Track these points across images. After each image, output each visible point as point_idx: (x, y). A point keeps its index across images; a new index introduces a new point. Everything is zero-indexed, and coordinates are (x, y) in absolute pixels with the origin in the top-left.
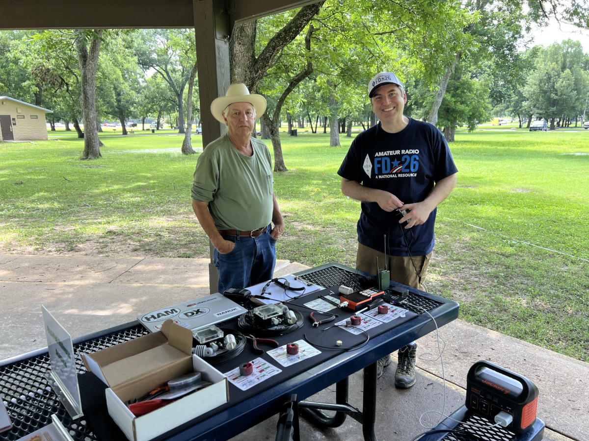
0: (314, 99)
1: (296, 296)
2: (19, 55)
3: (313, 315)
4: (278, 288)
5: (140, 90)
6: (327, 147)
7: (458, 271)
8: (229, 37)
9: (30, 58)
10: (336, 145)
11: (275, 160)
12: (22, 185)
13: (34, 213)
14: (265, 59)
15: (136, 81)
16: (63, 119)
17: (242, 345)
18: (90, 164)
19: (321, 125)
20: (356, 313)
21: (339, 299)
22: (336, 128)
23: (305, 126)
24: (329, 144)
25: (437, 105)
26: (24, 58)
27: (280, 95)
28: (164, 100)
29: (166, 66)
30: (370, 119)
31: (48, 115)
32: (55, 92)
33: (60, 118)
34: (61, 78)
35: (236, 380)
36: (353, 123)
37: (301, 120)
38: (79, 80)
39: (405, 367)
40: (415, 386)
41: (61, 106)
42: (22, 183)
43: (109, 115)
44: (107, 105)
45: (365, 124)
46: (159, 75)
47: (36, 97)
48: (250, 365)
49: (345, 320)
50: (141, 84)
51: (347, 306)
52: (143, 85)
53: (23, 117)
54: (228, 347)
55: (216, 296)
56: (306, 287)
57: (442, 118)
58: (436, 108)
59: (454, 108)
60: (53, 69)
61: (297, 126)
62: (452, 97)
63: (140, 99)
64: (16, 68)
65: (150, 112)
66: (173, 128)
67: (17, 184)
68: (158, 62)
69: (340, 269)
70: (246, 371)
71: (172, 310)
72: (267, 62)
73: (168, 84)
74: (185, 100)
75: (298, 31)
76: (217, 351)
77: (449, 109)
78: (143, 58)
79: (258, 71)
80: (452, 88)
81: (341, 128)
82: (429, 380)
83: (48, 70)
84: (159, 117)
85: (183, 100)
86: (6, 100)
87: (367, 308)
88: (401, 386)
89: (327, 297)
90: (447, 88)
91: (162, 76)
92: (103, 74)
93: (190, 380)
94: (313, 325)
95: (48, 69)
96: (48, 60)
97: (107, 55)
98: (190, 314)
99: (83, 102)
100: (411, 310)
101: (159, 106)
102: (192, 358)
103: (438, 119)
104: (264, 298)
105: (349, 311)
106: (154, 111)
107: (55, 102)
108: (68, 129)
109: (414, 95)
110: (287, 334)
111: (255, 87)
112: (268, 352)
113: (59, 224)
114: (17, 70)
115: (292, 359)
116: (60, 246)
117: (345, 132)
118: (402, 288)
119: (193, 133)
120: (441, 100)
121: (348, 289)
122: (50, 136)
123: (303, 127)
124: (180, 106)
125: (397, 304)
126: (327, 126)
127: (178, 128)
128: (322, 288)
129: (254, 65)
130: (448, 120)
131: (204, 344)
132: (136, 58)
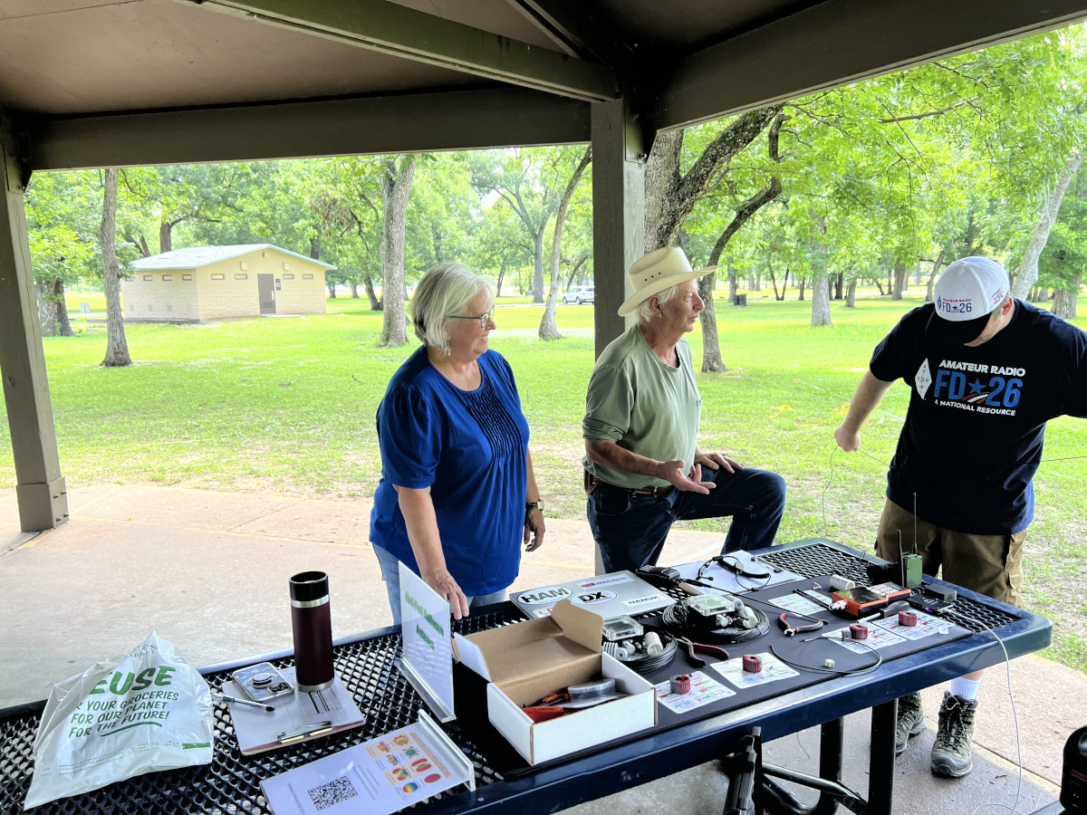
0: (782, 239)
1: (756, 586)
2: (293, 179)
3: (785, 618)
4: (724, 571)
5: (472, 229)
6: (806, 327)
7: (1072, 577)
8: (646, 156)
9: (307, 183)
10: (823, 324)
11: (705, 351)
12: (291, 388)
13: (310, 432)
14: (698, 178)
15: (466, 214)
16: (350, 279)
17: (671, 649)
18: (391, 355)
19: (793, 286)
20: (860, 621)
21: (831, 597)
22: (824, 292)
23: (762, 287)
24: (809, 321)
25: (1037, 246)
26: (299, 182)
27: (718, 235)
28: (510, 246)
29: (517, 187)
30: (893, 273)
31: (329, 273)
32: (341, 236)
33: (347, 278)
34: (352, 214)
35: (665, 699)
36: (859, 281)
37: (755, 277)
38: (380, 217)
39: (952, 740)
40: (971, 776)
41: (348, 260)
42: (290, 384)
43: (420, 272)
44: (419, 255)
45: (884, 282)
46: (505, 203)
47: (312, 244)
48: (686, 678)
49: (841, 630)
50: (475, 218)
51: (843, 608)
52: (478, 220)
53: (291, 277)
54: (649, 651)
55: (624, 576)
56: (772, 574)
57: (1047, 271)
58: (1036, 254)
59: (1076, 251)
60: (343, 200)
61: (747, 287)
62: (1072, 229)
63: (472, 244)
64: (286, 198)
65: (487, 266)
66: (524, 293)
67: (282, 385)
68: (505, 183)
69: (831, 549)
70: (680, 688)
71: (559, 590)
72: (701, 183)
73: (520, 219)
74: (546, 244)
75: (759, 128)
76: (633, 655)
77: (1063, 253)
78: (480, 175)
79: (683, 200)
80: (1072, 213)
81: (834, 291)
82: (1000, 769)
83: (334, 201)
84: (501, 274)
85: (543, 245)
86: (270, 249)
87: (878, 614)
88: (942, 773)
89: (809, 592)
90: (1059, 212)
91: (509, 204)
92: (418, 204)
93: (601, 687)
94: (785, 632)
95: (334, 199)
96: (335, 186)
97: (424, 173)
98: (588, 598)
99: (385, 253)
100: (958, 624)
101: (503, 256)
102: (601, 657)
103: (1039, 274)
104: (700, 585)
105: (846, 615)
106: (494, 265)
107: (340, 251)
108: (356, 296)
109: (986, 228)
110: (741, 642)
111: (677, 226)
112: (711, 665)
113: (349, 452)
114: (287, 202)
115: (751, 679)
116: (354, 488)
117: (841, 298)
118: (945, 588)
119: (559, 301)
120: (1045, 237)
121: (846, 583)
122: (332, 307)
123: (758, 289)
124: (537, 255)
125: (935, 613)
126: (805, 286)
127: (533, 294)
128: (800, 578)
129: (678, 189)
130: (1062, 276)
131: (615, 642)
132: (468, 176)
